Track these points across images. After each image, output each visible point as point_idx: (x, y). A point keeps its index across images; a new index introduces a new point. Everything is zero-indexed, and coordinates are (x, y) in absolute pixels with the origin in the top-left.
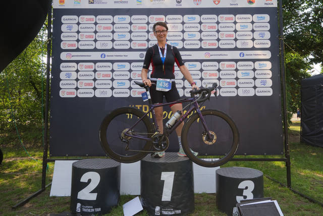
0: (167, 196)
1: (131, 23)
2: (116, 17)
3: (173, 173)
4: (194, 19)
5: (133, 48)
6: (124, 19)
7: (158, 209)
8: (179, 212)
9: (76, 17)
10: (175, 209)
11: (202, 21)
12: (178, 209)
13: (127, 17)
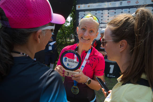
0: (111, 71)
1: (102, 14)
2: (97, 11)
3: (114, 66)
4: (127, 10)
5: (103, 22)
6: (100, 12)
7: (108, 75)
8: (114, 77)
9: (83, 12)
10: (113, 76)
11: (130, 11)
12: (114, 76)
13: (101, 11)
